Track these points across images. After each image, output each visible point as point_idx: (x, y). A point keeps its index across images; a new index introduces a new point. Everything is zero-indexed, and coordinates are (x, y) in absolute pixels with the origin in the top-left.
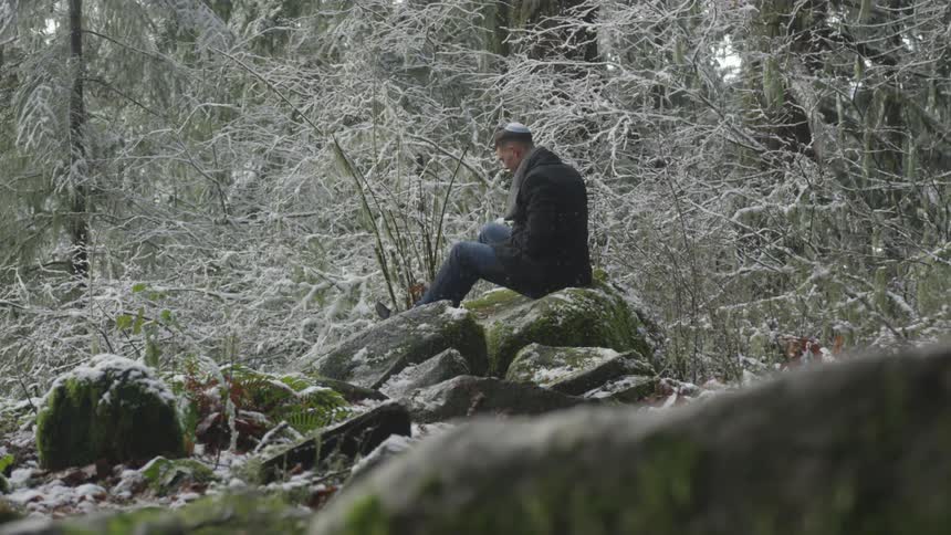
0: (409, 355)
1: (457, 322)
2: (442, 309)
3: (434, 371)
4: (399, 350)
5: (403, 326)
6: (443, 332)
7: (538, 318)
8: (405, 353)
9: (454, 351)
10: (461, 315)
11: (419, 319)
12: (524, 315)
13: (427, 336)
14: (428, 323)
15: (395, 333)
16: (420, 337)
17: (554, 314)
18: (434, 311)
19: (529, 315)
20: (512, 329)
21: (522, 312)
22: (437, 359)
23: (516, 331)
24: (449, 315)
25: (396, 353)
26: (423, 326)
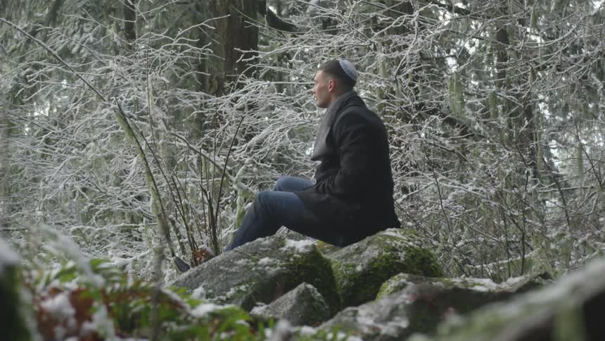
0: (255, 293)
1: (302, 254)
2: (281, 242)
3: (292, 310)
4: (243, 288)
5: (242, 262)
6: (289, 266)
7: (380, 254)
8: (250, 292)
9: (310, 286)
10: (307, 247)
11: (258, 253)
12: (361, 253)
13: (272, 271)
14: (270, 257)
15: (233, 270)
16: (264, 273)
17: (394, 249)
18: (273, 244)
19: (367, 252)
20: (354, 266)
21: (358, 249)
22: (292, 295)
23: (359, 268)
24: (293, 249)
25: (239, 291)
26: (265, 260)
